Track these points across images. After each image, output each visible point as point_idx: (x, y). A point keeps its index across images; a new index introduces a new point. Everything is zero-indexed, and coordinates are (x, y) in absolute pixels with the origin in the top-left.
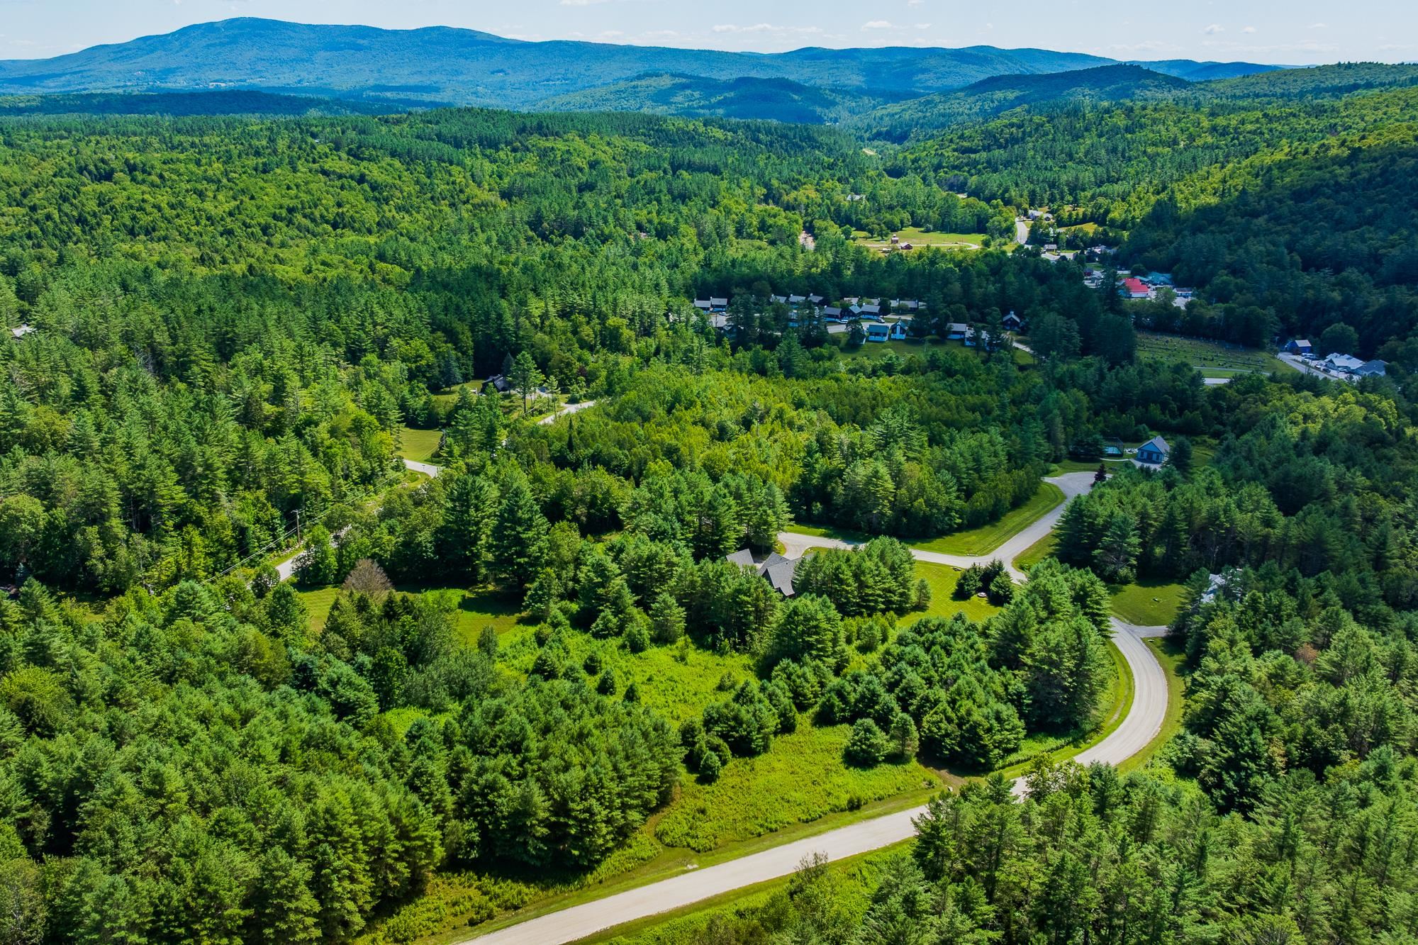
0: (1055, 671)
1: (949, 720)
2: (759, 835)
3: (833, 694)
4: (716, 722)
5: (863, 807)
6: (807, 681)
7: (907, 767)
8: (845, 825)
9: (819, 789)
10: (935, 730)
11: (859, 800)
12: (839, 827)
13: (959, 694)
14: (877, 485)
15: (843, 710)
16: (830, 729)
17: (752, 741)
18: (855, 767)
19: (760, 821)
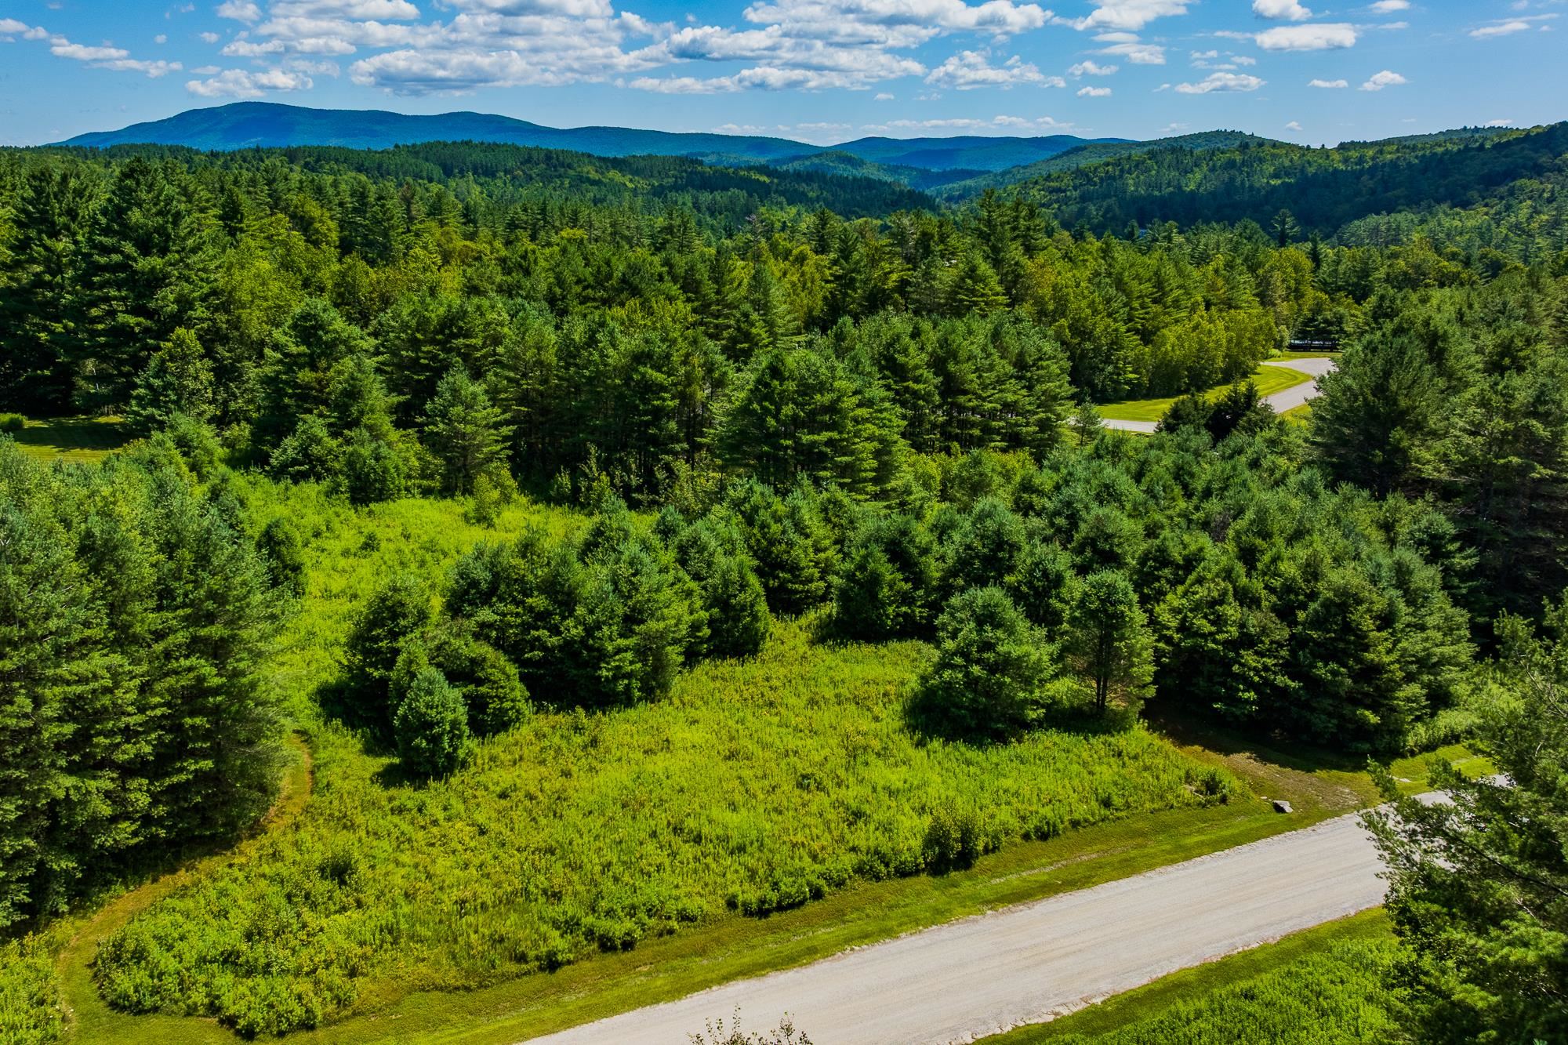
0: (1541, 471)
1: (1247, 599)
2: (552, 964)
3: (877, 551)
4: (486, 598)
5: (983, 862)
6: (801, 529)
7: (1119, 741)
8: (916, 923)
9: (819, 800)
10: (1203, 625)
11: (967, 835)
12: (889, 933)
13: (1266, 535)
14: (973, 292)
15: (907, 599)
16: (868, 649)
17: (602, 656)
18: (949, 738)
19: (569, 907)
